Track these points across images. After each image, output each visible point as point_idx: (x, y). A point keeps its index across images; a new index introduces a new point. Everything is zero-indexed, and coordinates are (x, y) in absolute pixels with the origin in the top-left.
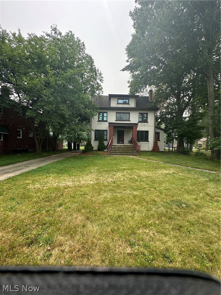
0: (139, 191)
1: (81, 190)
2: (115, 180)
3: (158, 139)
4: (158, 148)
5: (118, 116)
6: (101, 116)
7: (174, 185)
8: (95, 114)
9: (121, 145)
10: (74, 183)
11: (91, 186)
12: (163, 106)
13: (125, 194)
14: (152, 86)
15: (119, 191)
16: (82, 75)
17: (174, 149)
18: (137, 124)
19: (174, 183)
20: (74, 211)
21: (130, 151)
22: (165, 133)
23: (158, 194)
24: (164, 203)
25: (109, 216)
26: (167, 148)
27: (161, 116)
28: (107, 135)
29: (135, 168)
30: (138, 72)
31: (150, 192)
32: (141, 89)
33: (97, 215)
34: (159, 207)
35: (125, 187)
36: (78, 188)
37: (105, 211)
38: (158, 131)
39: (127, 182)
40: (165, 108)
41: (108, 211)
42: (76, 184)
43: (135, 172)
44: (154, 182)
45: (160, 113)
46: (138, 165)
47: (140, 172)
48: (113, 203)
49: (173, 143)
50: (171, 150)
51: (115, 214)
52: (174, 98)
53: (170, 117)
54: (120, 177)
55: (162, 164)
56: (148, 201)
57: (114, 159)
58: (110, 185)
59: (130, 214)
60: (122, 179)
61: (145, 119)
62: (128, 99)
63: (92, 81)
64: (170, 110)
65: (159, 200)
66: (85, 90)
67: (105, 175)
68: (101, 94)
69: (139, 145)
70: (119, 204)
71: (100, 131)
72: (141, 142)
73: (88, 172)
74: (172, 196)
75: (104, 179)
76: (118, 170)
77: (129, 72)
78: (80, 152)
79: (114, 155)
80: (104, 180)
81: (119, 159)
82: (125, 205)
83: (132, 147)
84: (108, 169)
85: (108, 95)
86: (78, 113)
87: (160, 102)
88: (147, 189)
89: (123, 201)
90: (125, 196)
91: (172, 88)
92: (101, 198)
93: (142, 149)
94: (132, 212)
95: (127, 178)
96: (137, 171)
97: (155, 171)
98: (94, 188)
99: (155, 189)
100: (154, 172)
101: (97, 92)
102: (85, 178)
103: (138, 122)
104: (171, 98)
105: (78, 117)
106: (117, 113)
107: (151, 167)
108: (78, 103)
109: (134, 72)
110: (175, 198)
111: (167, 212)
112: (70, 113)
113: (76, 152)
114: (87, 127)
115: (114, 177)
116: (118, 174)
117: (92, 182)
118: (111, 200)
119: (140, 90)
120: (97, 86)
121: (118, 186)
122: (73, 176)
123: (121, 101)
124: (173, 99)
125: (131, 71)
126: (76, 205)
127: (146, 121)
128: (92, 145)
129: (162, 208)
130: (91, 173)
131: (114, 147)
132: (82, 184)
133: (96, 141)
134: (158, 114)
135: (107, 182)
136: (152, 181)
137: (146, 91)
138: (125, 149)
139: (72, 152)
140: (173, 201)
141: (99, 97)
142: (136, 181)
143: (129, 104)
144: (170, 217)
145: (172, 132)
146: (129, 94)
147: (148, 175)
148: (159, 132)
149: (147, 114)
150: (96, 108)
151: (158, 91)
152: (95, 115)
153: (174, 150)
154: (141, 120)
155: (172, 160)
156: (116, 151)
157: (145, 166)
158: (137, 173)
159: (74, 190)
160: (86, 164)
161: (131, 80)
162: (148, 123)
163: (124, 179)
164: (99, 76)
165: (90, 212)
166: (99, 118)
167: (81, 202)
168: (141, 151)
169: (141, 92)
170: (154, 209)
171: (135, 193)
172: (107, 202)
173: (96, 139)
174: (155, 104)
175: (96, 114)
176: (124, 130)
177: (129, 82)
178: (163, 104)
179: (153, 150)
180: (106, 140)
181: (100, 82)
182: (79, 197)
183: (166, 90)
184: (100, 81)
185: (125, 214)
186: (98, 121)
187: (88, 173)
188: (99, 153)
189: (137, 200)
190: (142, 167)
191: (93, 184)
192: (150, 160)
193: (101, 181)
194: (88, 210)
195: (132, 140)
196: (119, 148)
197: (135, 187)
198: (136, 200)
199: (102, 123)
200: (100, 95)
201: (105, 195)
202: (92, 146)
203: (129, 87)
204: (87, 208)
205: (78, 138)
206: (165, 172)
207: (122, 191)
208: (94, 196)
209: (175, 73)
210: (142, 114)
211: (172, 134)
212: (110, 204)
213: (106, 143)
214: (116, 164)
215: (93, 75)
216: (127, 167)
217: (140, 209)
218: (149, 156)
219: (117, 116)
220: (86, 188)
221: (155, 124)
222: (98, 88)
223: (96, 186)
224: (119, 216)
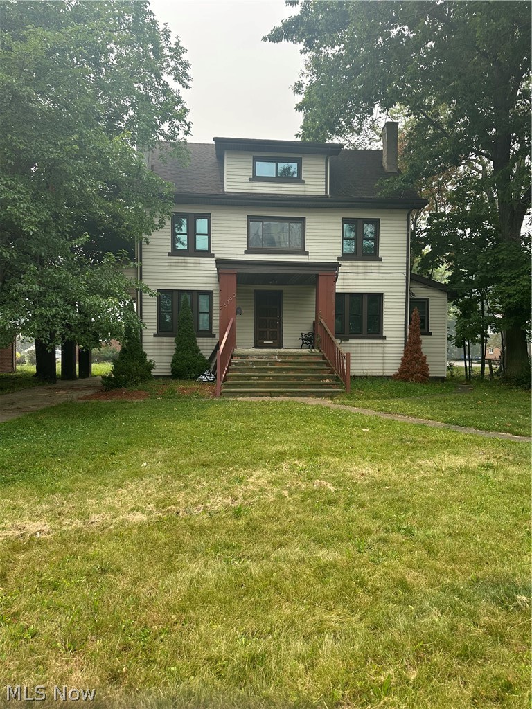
0: (342, 545)
1: (91, 552)
2: (240, 501)
3: (423, 327)
4: (424, 362)
5: (257, 234)
6: (184, 229)
7: (485, 518)
8: (156, 221)
9: (269, 355)
10: (60, 524)
11: (135, 531)
12: (441, 190)
13: (280, 564)
14: (397, 106)
15: (256, 549)
16: (96, 55)
17: (487, 366)
18: (335, 266)
19: (486, 508)
20: (55, 648)
21: (306, 377)
22: (450, 300)
23: (419, 553)
24: (443, 591)
25: (209, 659)
26: (462, 364)
27: (434, 231)
28: (210, 313)
29: (327, 449)
30: (337, 48)
31: (386, 549)
32: (349, 119)
33: (158, 660)
34: (421, 612)
35: (285, 532)
36: (75, 547)
37: (192, 639)
38: (422, 292)
39: (291, 508)
40: (448, 200)
41: (206, 638)
42: (69, 525)
43: (327, 465)
44: (405, 504)
45: (430, 221)
46: (341, 435)
47: (348, 465)
48: (230, 603)
49: (483, 342)
50: (479, 371)
51: (236, 649)
52: (486, 160)
53: (471, 235)
54: (262, 490)
55: (438, 429)
56: (378, 589)
57: (239, 415)
58: (218, 527)
59: (299, 646)
60: (271, 497)
61: (366, 243)
62: (299, 161)
63: (142, 80)
64: (468, 208)
65: (423, 581)
66: (109, 117)
67: (199, 483)
68: (181, 136)
69: (344, 353)
70: (256, 604)
71: (182, 297)
72: (351, 341)
73: (125, 471)
74: (478, 563)
75: (195, 498)
76: (258, 460)
77: (301, 46)
78: (94, 387)
79: (243, 394)
80: (195, 505)
81: (262, 413)
82: (280, 608)
83: (314, 363)
84: (214, 457)
85: (214, 143)
86: (79, 217)
87: (430, 174)
88: (376, 537)
89: (272, 590)
90: (281, 569)
91: (474, 116)
92: (177, 584)
93: (357, 369)
94: (307, 638)
95: (291, 494)
96: (334, 460)
97: (412, 460)
98: (147, 541)
99: (406, 535)
100: (404, 465)
101: (165, 127)
102: (108, 500)
103: (339, 259)
104: (473, 157)
105: (80, 234)
106: (250, 218)
107: (395, 444)
108: (79, 172)
109: (319, 46)
110: (488, 569)
111: (453, 628)
112: (46, 215)
113: (72, 388)
114: (123, 279)
115: (240, 490)
116: (256, 474)
117: (139, 517)
118: (219, 590)
119: (348, 123)
120: (162, 99)
121: (254, 529)
122: (53, 492)
123: (266, 169)
124: (481, 163)
125: (310, 45)
126: (65, 619)
127: (372, 254)
128: (145, 355)
129: (435, 615)
130: (139, 475)
131: (241, 363)
132: (95, 525)
133: (165, 339)
134: (423, 225)
135: (204, 511)
136: (398, 500)
137: (374, 129)
138: (285, 369)
139: (55, 386)
140: (478, 580)
141: (172, 149)
142: (329, 503)
143: (303, 182)
144: (466, 648)
145: (481, 299)
146: (299, 140)
147: (378, 476)
148: (428, 300)
149: (376, 223)
150: (161, 196)
151: (420, 128)
152: (155, 227)
153: (487, 371)
154: (349, 248)
155: (482, 413)
156: (249, 378)
157: (369, 441)
158: (335, 470)
159: (57, 553)
160: (115, 439)
161: (306, 81)
162: (380, 259)
163: (280, 496)
164: (172, 58)
165: (126, 647)
166: (174, 240)
167: (87, 606)
168: (354, 377)
169: (352, 129)
170: (401, 620)
171: (324, 555)
172: (203, 601)
173: (163, 330)
174: (406, 181)
175: (162, 224)
176: (280, 294)
177: (298, 88)
178: (440, 184)
179: (401, 371)
180: (208, 333)
181: (174, 86)
182: (77, 585)
183: (451, 124)
184: (177, 79)
185: (279, 648)
186: (169, 254)
187: (125, 475)
188: (176, 388)
189: (332, 585)
190: (357, 443)
191: (143, 523)
192: (390, 412)
193: (182, 510)
194: (118, 641)
195: (314, 334)
196: (262, 367)
197: (326, 530)
198: (325, 584)
199: (190, 260)
200: (179, 137)
201: (195, 568)
202: (148, 358)
203: (299, 108)
204: (115, 630)
205: (84, 325)
206: (451, 464)
207: (268, 548)
208: (145, 578)
209: (485, 55)
210: (356, 225)
211: (479, 305)
212: (215, 608)
213: (205, 347)
214: (249, 434)
215: (146, 55)
216: (295, 446)
217: (342, 624)
218: (385, 398)
219: (253, 231)
220: (113, 544)
221: (410, 263)
222: (168, 110)
223: (157, 534)
224: (255, 660)
